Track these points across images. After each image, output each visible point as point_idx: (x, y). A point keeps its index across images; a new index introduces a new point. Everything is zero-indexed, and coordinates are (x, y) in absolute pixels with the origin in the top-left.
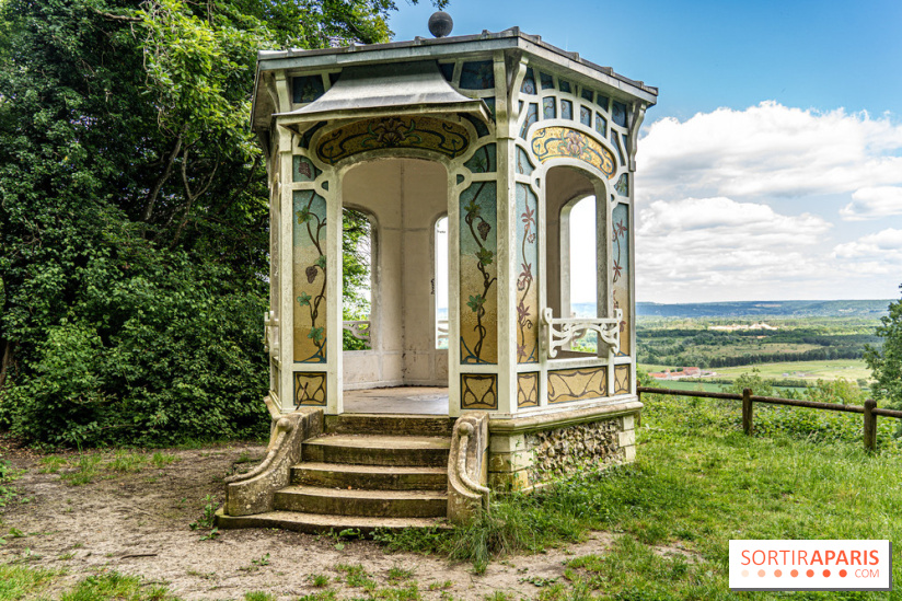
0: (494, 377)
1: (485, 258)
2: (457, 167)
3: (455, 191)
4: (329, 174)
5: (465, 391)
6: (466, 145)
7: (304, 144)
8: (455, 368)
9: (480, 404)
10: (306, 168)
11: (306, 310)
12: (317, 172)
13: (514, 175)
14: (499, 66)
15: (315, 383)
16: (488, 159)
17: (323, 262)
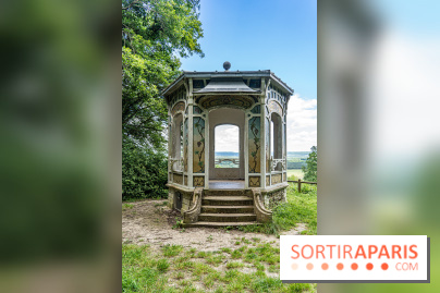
0: (259, 177)
1: (257, 140)
2: (248, 112)
3: (247, 119)
4: (206, 112)
5: (250, 181)
6: (251, 106)
7: (197, 102)
8: (247, 174)
9: (255, 186)
10: (197, 110)
11: (197, 156)
12: (201, 111)
13: (266, 115)
14: (263, 81)
15: (200, 179)
16: (258, 109)
17: (203, 141)
